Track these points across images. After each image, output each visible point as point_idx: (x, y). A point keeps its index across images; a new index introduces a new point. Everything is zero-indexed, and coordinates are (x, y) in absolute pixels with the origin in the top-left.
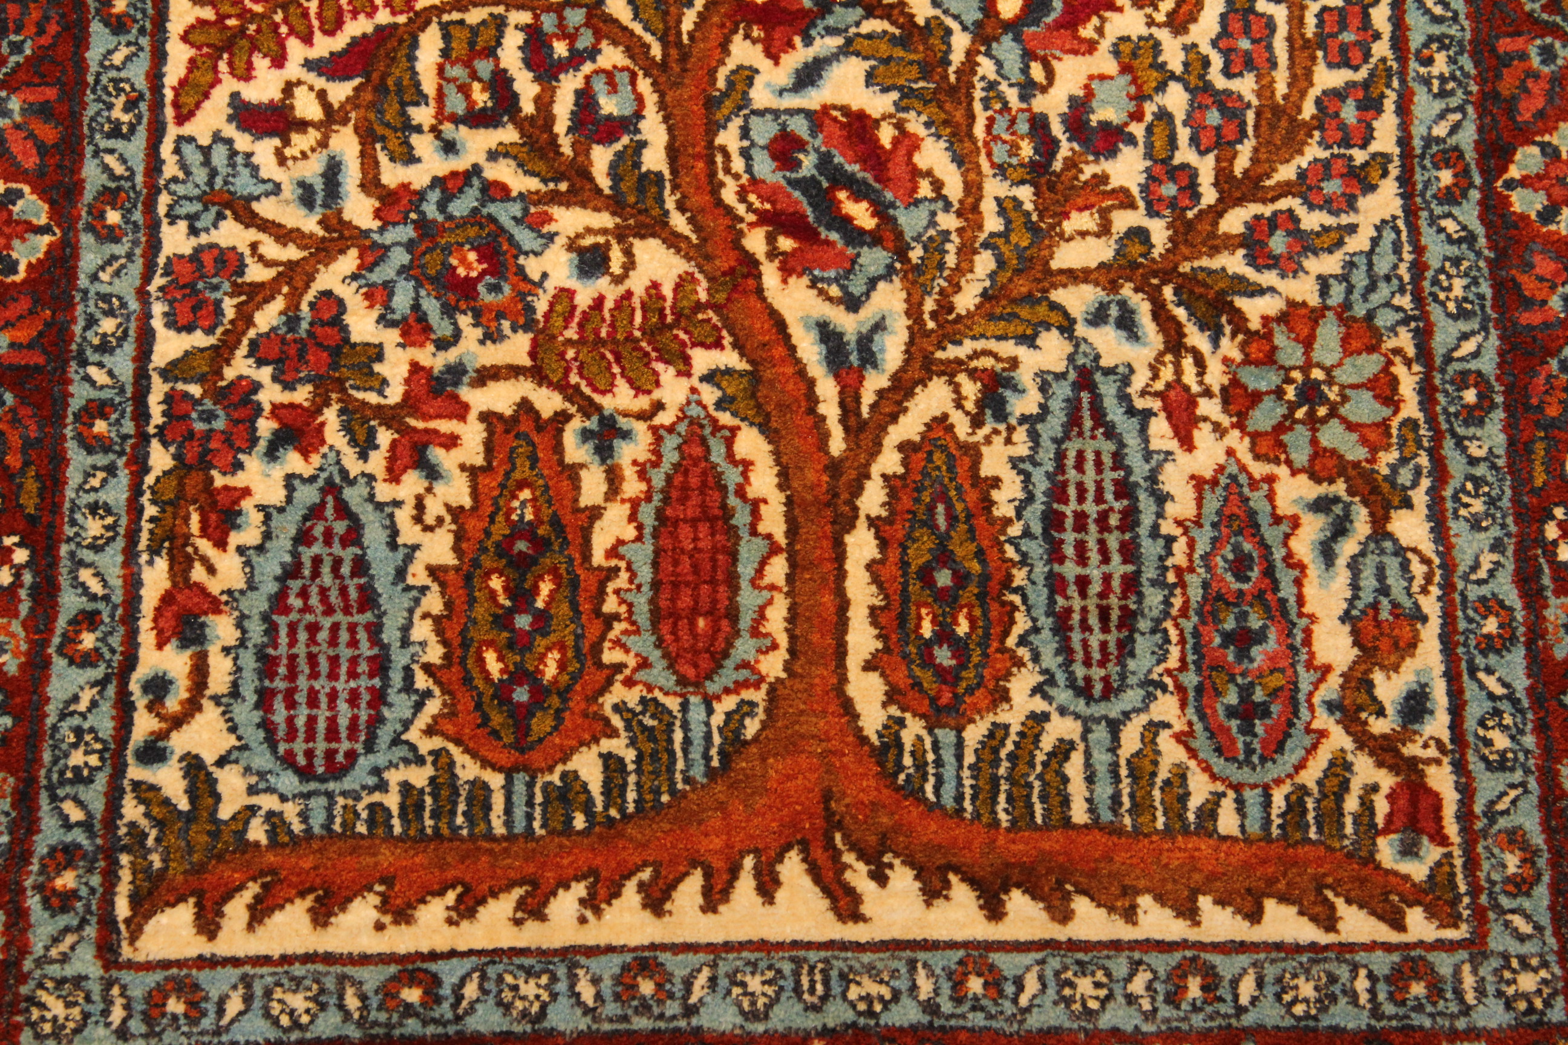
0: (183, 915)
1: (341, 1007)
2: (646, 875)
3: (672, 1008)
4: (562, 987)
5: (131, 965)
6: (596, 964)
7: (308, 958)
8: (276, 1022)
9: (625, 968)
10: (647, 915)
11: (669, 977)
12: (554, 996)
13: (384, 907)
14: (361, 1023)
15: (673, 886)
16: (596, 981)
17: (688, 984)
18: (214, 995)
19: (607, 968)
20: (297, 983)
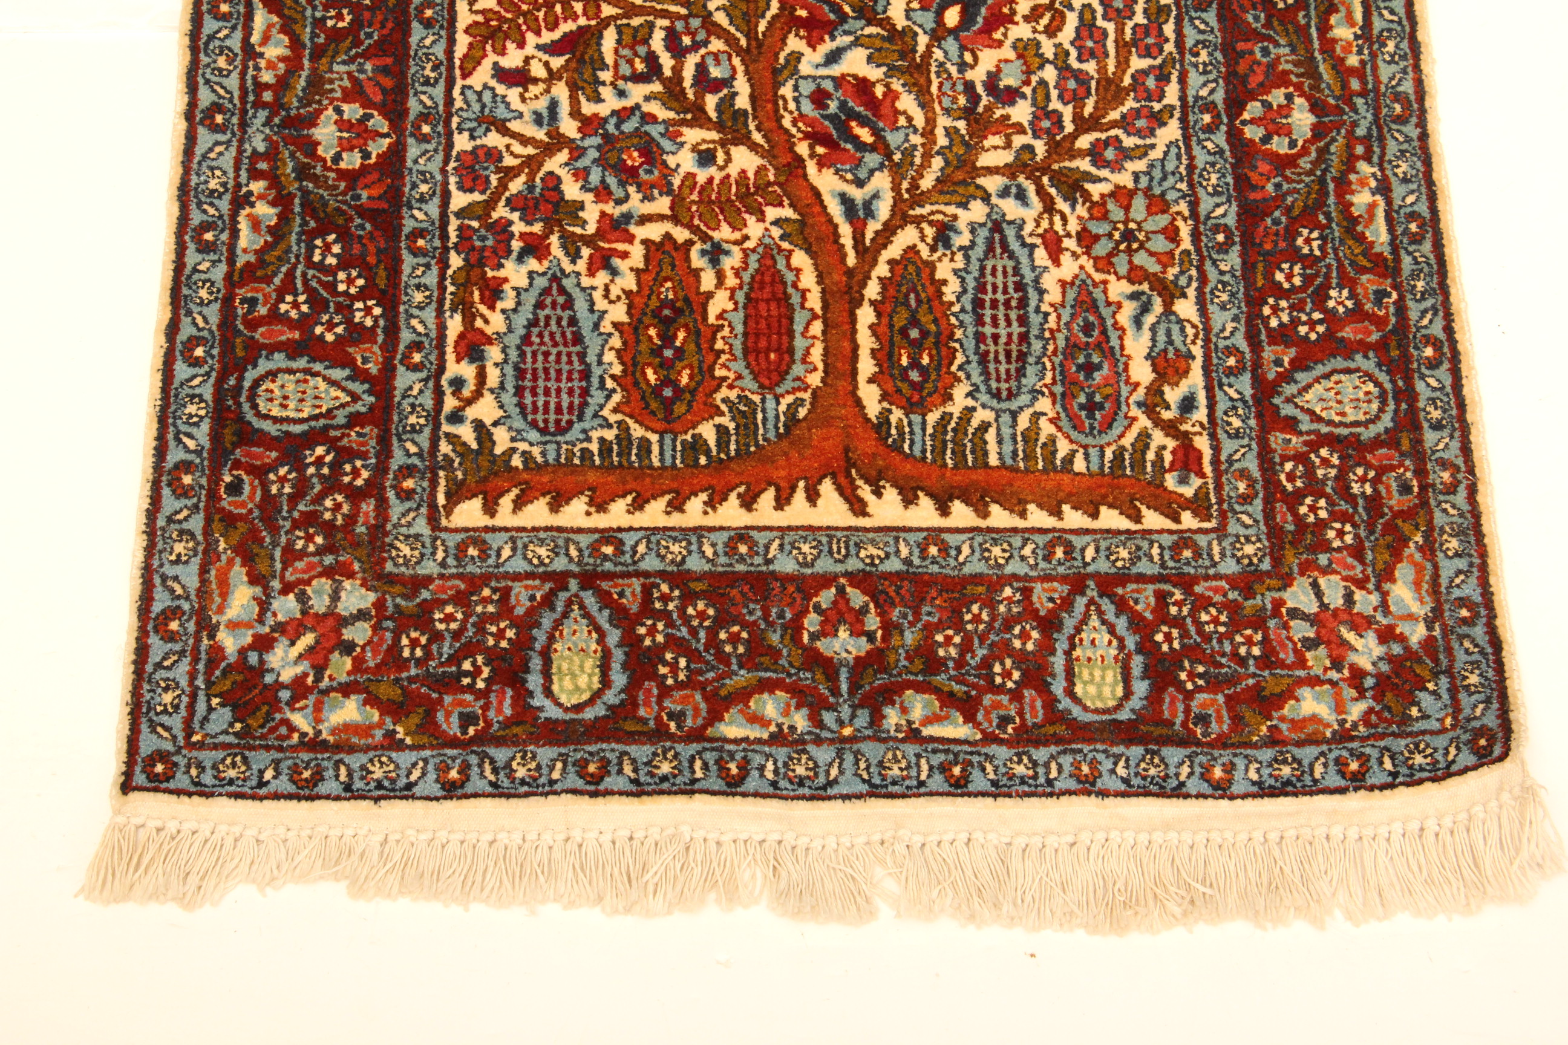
0: (476, 503)
1: (567, 555)
2: (742, 489)
3: (758, 560)
4: (694, 547)
5: (446, 529)
6: (713, 536)
7: (547, 529)
8: (530, 562)
9: (731, 539)
10: (743, 511)
11: (756, 544)
12: (690, 553)
13: (591, 503)
14: (579, 564)
15: (757, 495)
16: (713, 545)
17: (767, 548)
18: (495, 546)
19: (722, 538)
20: (542, 542)
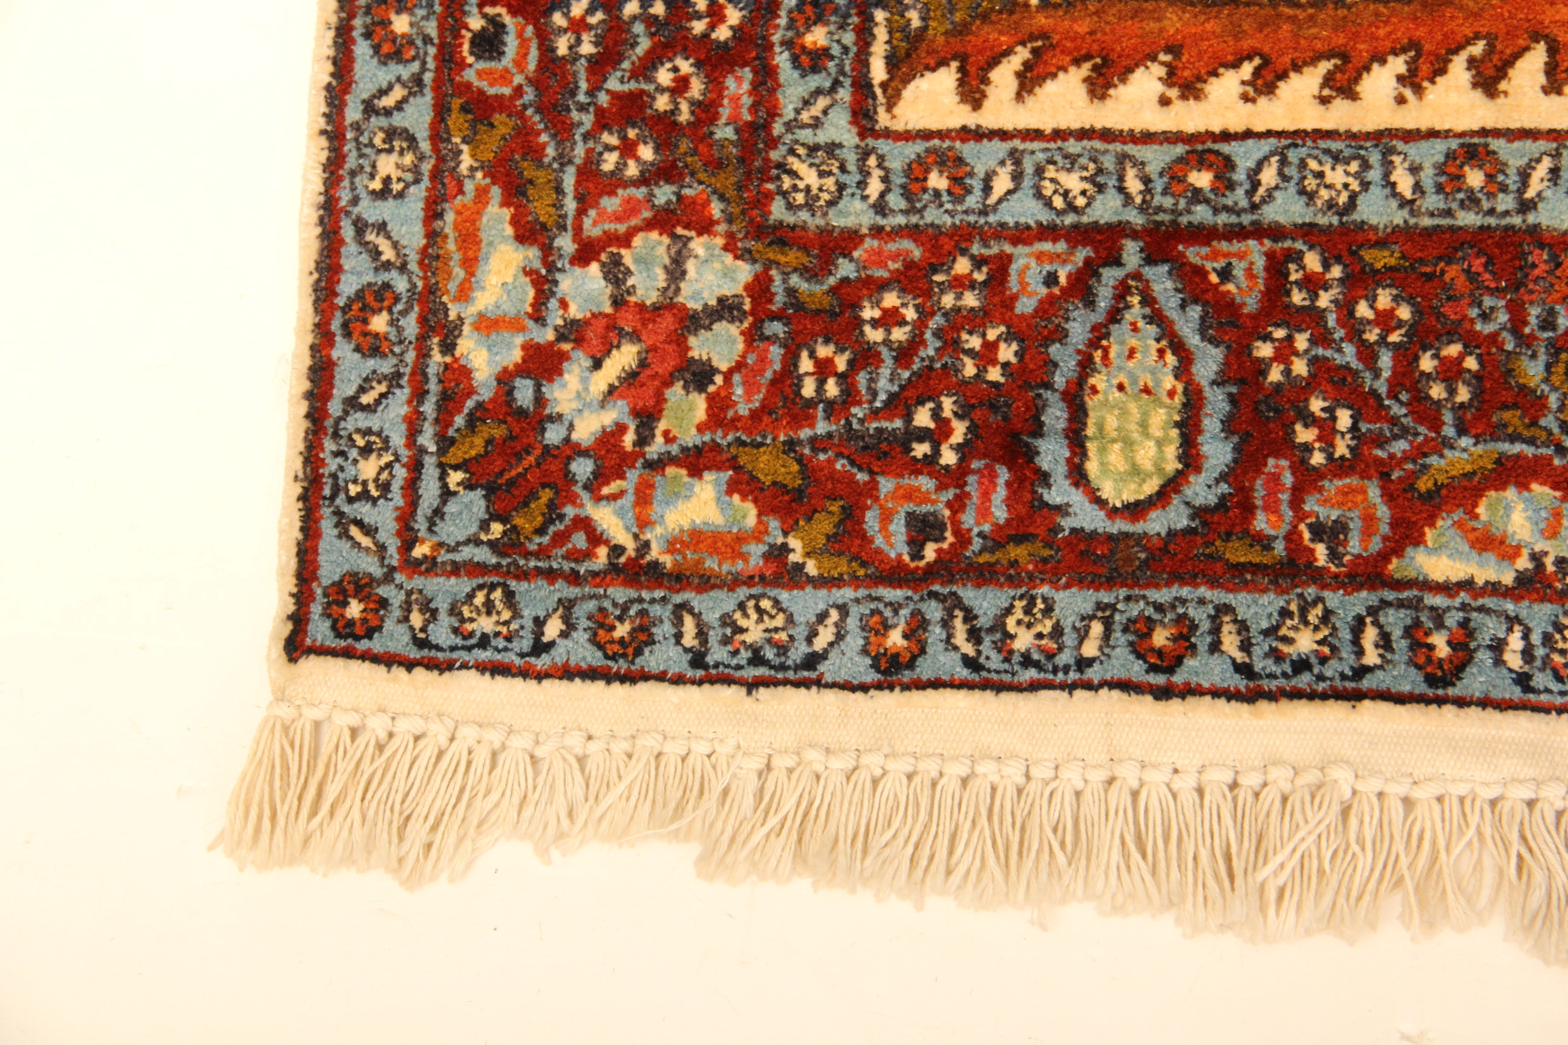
0: (946, 79)
1: (1121, 189)
2: (1478, 49)
3: (1505, 202)
4: (1374, 175)
5: (888, 134)
6: (1416, 151)
7: (1084, 134)
8: (1048, 204)
9: (1450, 156)
10: (1478, 95)
11: (1502, 167)
12: (1366, 185)
13: (1170, 79)
14: (1144, 207)
15: (1510, 62)
16: (1414, 170)
17: (1525, 176)
18: (980, 171)
19: (1431, 154)
20: (1072, 161)
